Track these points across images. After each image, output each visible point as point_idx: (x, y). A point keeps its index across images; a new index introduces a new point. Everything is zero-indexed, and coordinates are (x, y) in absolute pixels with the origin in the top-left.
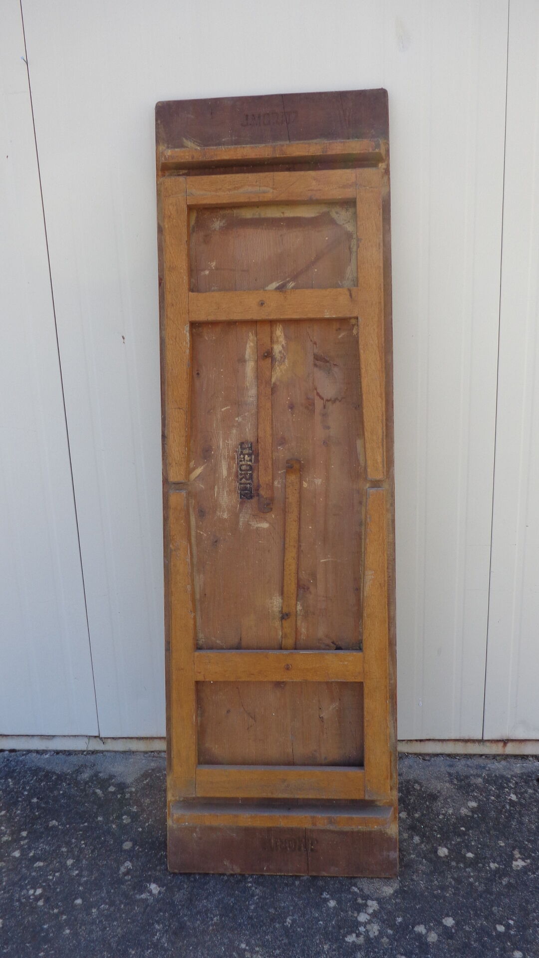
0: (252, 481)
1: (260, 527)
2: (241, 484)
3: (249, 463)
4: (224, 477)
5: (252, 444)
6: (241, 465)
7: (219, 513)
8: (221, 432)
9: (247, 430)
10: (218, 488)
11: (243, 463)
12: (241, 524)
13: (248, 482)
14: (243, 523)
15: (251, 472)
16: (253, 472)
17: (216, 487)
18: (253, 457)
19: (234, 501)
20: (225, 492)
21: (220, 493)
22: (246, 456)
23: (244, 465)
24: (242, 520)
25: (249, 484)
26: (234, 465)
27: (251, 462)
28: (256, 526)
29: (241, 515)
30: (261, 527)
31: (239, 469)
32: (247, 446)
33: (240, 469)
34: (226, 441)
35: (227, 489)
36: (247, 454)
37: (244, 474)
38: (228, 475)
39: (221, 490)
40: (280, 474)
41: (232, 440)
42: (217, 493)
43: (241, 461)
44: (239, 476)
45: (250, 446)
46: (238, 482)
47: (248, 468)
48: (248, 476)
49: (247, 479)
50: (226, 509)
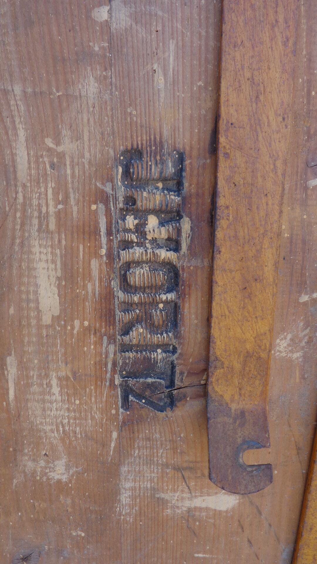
0: (177, 336)
1: (201, 509)
2: (125, 348)
3: (164, 254)
4: (47, 320)
5: (181, 159)
6: (128, 265)
7: (30, 464)
8: (18, 89)
9: (160, 81)
10: (22, 366)
11: (137, 252)
12: (125, 498)
13: (157, 339)
14: (133, 498)
15: (171, 296)
16: (181, 296)
17: (11, 361)
18: (186, 225)
19: (98, 416)
20: (54, 382)
21: (28, 385)
22: (153, 221)
23: (138, 263)
24: (128, 485)
25: (165, 347)
26: (94, 264)
27: (177, 249)
28: (188, 504)
29: (124, 469)
30: (207, 509)
31: (115, 284)
32: (155, 172)
33: (124, 279)
34: (49, 142)
35: (65, 371)
36: (156, 212)
37: (141, 304)
38: (63, 310)
39: (33, 373)
40: (305, 304)
41: (77, 137)
42: (17, 384)
43: (127, 245)
44: (119, 314)
45: (170, 169)
46: (112, 339)
47: (161, 277)
48: (158, 316)
49: (153, 328)
50: (61, 448)
